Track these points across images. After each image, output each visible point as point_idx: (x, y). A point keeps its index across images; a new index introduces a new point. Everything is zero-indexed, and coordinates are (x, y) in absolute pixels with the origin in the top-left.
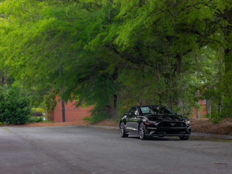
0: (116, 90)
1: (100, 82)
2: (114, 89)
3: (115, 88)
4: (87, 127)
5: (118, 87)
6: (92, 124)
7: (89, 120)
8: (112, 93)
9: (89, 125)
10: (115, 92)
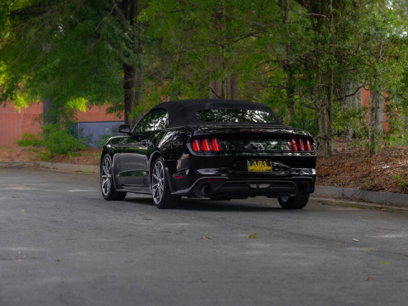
0: (131, 51)
1: (82, 20)
2: (125, 48)
3: (127, 45)
4: (37, 168)
5: (139, 40)
6: (52, 158)
7: (36, 144)
8: (119, 60)
9: (42, 163)
10: (128, 56)
